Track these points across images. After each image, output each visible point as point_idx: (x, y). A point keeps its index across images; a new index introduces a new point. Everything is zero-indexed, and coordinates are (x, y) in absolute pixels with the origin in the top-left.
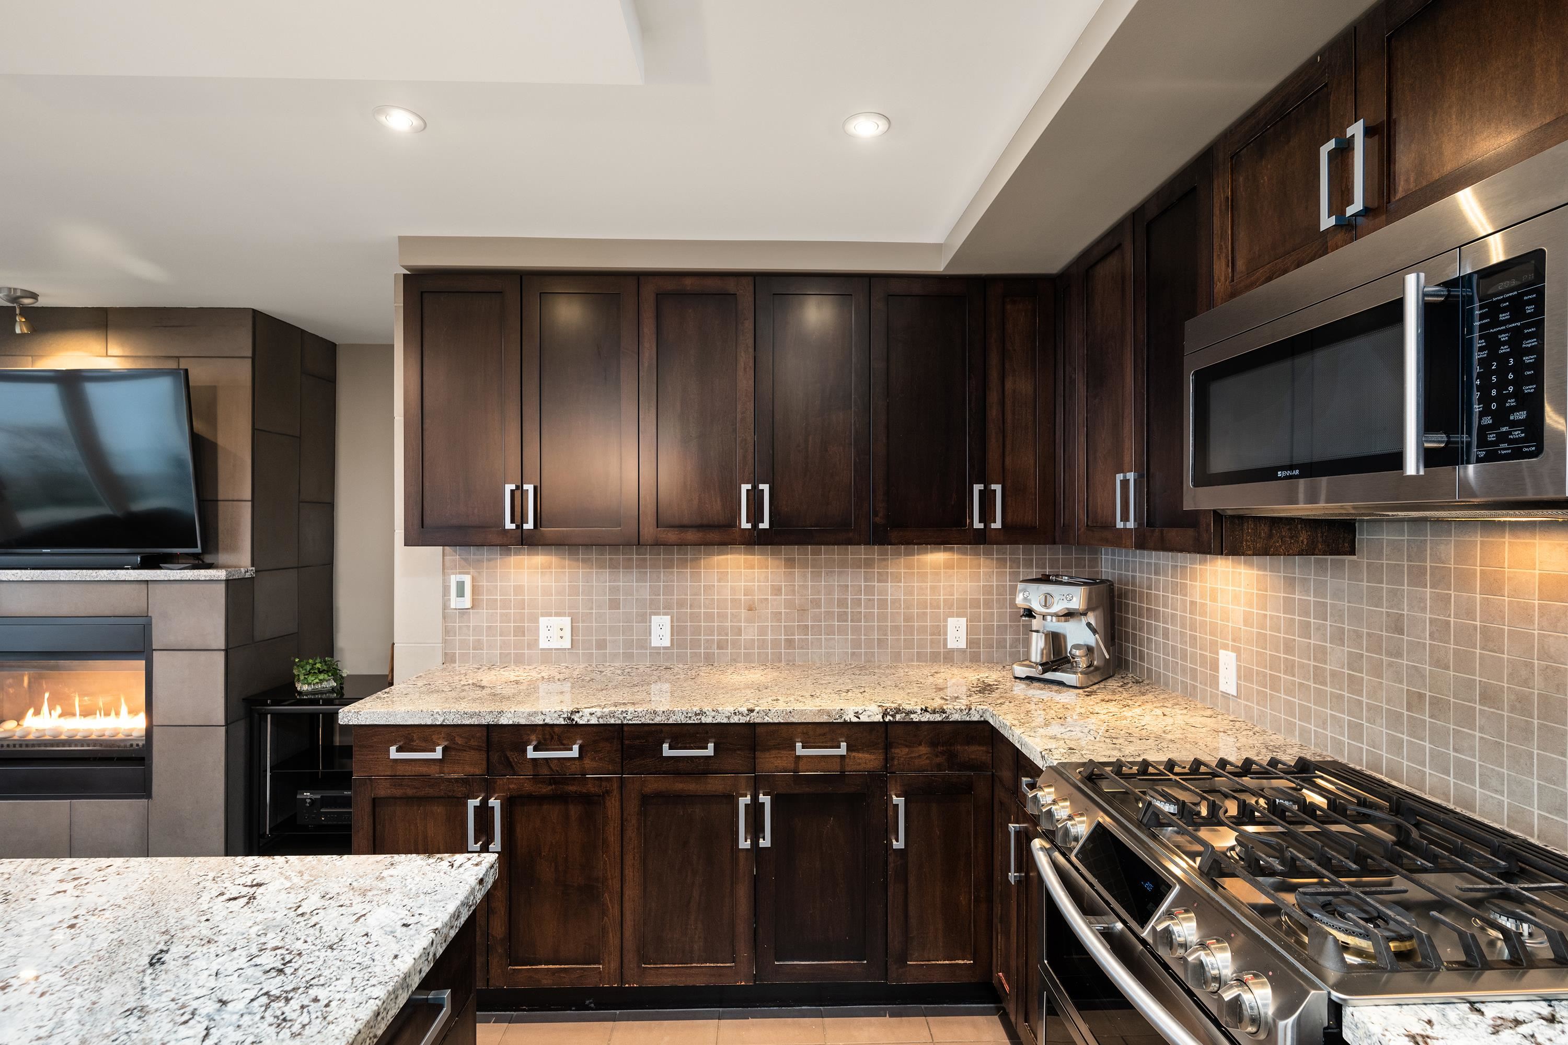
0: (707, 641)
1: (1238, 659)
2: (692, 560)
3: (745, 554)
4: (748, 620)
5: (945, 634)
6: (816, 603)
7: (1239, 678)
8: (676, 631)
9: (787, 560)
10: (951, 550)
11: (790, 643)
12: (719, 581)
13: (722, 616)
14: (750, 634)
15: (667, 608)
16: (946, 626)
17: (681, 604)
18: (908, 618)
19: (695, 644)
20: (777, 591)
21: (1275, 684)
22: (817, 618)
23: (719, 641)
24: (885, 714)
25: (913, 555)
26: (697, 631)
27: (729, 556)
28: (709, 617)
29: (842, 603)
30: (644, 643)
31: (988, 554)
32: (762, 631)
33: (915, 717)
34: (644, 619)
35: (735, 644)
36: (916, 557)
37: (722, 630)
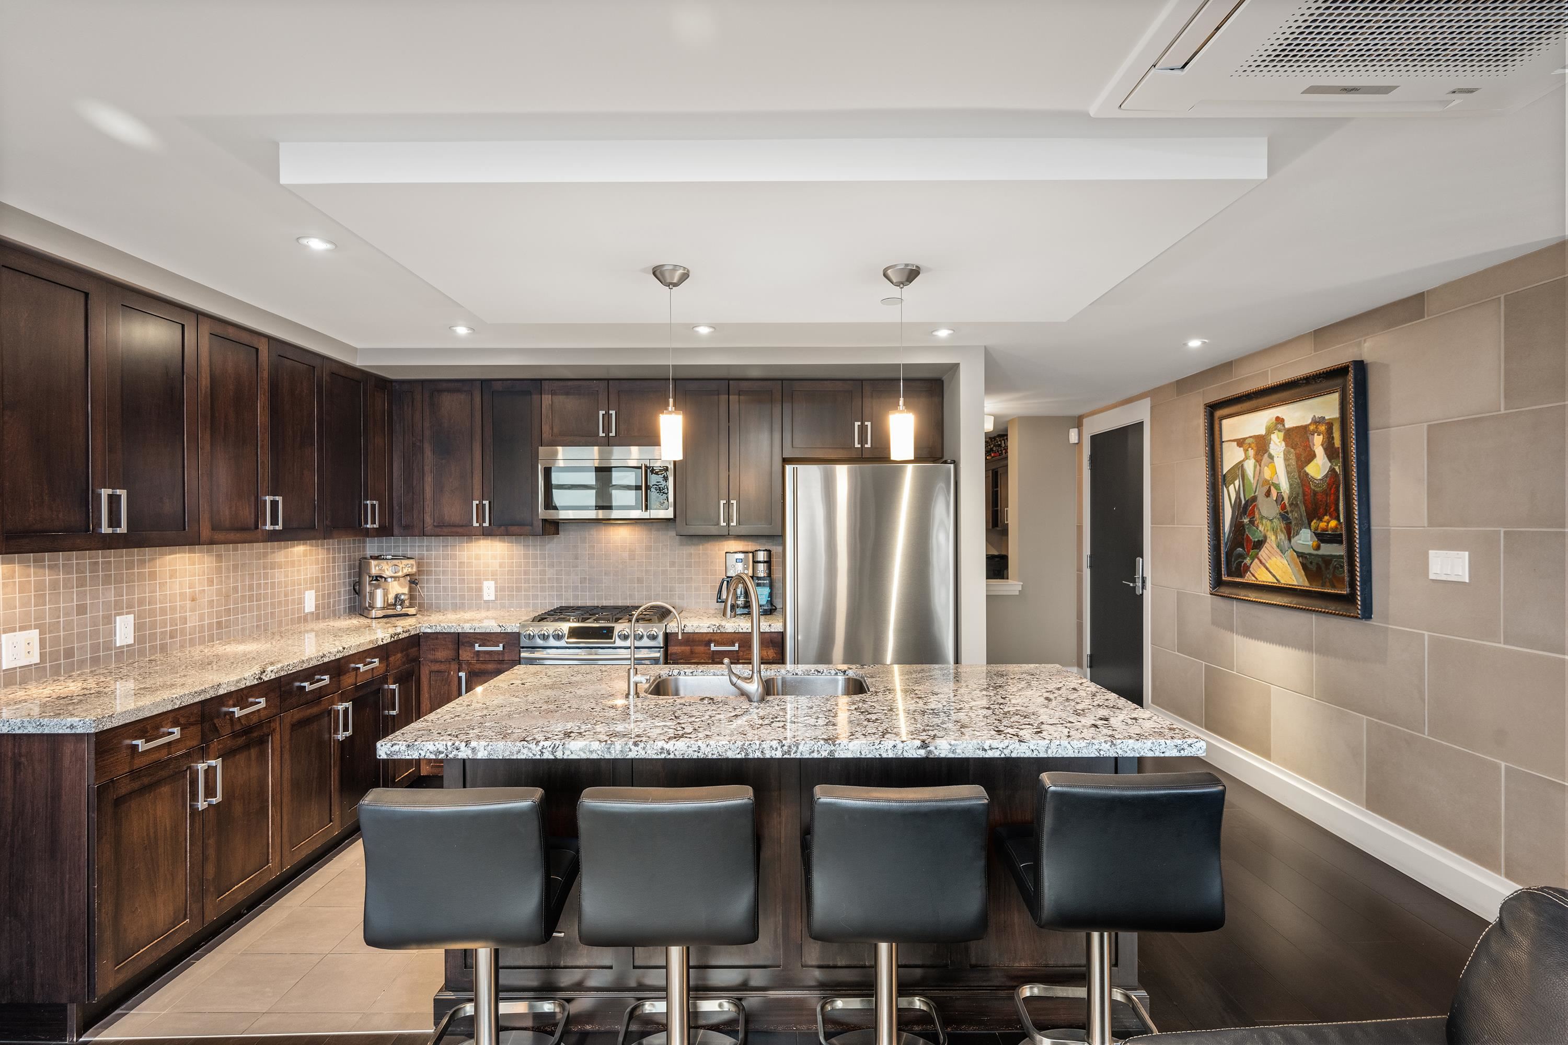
0: (162, 633)
1: (496, 583)
2: (150, 560)
3: (189, 552)
4: (193, 610)
5: (304, 603)
6: (235, 589)
7: (496, 591)
8: (138, 627)
9: (217, 556)
10: (306, 544)
11: (219, 623)
12: (170, 578)
13: (173, 609)
14: (193, 622)
15: (130, 606)
16: (304, 597)
17: (141, 602)
18: (286, 596)
19: (153, 637)
20: (211, 582)
21: (519, 589)
22: (236, 603)
23: (171, 631)
24: (391, 637)
25: (288, 548)
26: (153, 625)
27: (178, 555)
28: (163, 611)
29: (251, 588)
30: (109, 645)
31: (322, 545)
32: (201, 618)
33: (401, 637)
34: (109, 620)
35: (183, 631)
36: (290, 549)
37: (173, 622)
